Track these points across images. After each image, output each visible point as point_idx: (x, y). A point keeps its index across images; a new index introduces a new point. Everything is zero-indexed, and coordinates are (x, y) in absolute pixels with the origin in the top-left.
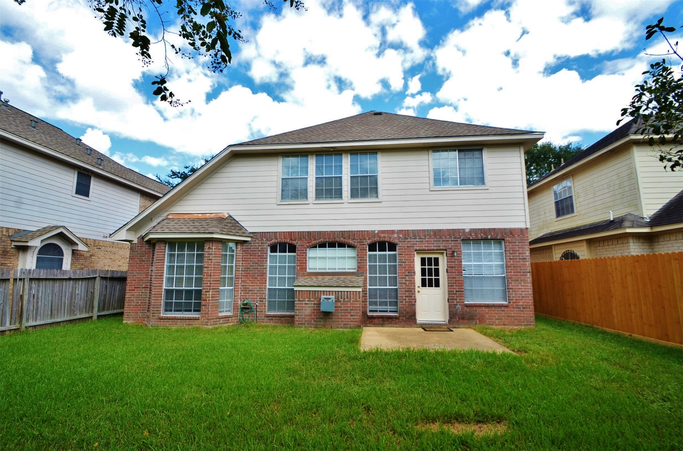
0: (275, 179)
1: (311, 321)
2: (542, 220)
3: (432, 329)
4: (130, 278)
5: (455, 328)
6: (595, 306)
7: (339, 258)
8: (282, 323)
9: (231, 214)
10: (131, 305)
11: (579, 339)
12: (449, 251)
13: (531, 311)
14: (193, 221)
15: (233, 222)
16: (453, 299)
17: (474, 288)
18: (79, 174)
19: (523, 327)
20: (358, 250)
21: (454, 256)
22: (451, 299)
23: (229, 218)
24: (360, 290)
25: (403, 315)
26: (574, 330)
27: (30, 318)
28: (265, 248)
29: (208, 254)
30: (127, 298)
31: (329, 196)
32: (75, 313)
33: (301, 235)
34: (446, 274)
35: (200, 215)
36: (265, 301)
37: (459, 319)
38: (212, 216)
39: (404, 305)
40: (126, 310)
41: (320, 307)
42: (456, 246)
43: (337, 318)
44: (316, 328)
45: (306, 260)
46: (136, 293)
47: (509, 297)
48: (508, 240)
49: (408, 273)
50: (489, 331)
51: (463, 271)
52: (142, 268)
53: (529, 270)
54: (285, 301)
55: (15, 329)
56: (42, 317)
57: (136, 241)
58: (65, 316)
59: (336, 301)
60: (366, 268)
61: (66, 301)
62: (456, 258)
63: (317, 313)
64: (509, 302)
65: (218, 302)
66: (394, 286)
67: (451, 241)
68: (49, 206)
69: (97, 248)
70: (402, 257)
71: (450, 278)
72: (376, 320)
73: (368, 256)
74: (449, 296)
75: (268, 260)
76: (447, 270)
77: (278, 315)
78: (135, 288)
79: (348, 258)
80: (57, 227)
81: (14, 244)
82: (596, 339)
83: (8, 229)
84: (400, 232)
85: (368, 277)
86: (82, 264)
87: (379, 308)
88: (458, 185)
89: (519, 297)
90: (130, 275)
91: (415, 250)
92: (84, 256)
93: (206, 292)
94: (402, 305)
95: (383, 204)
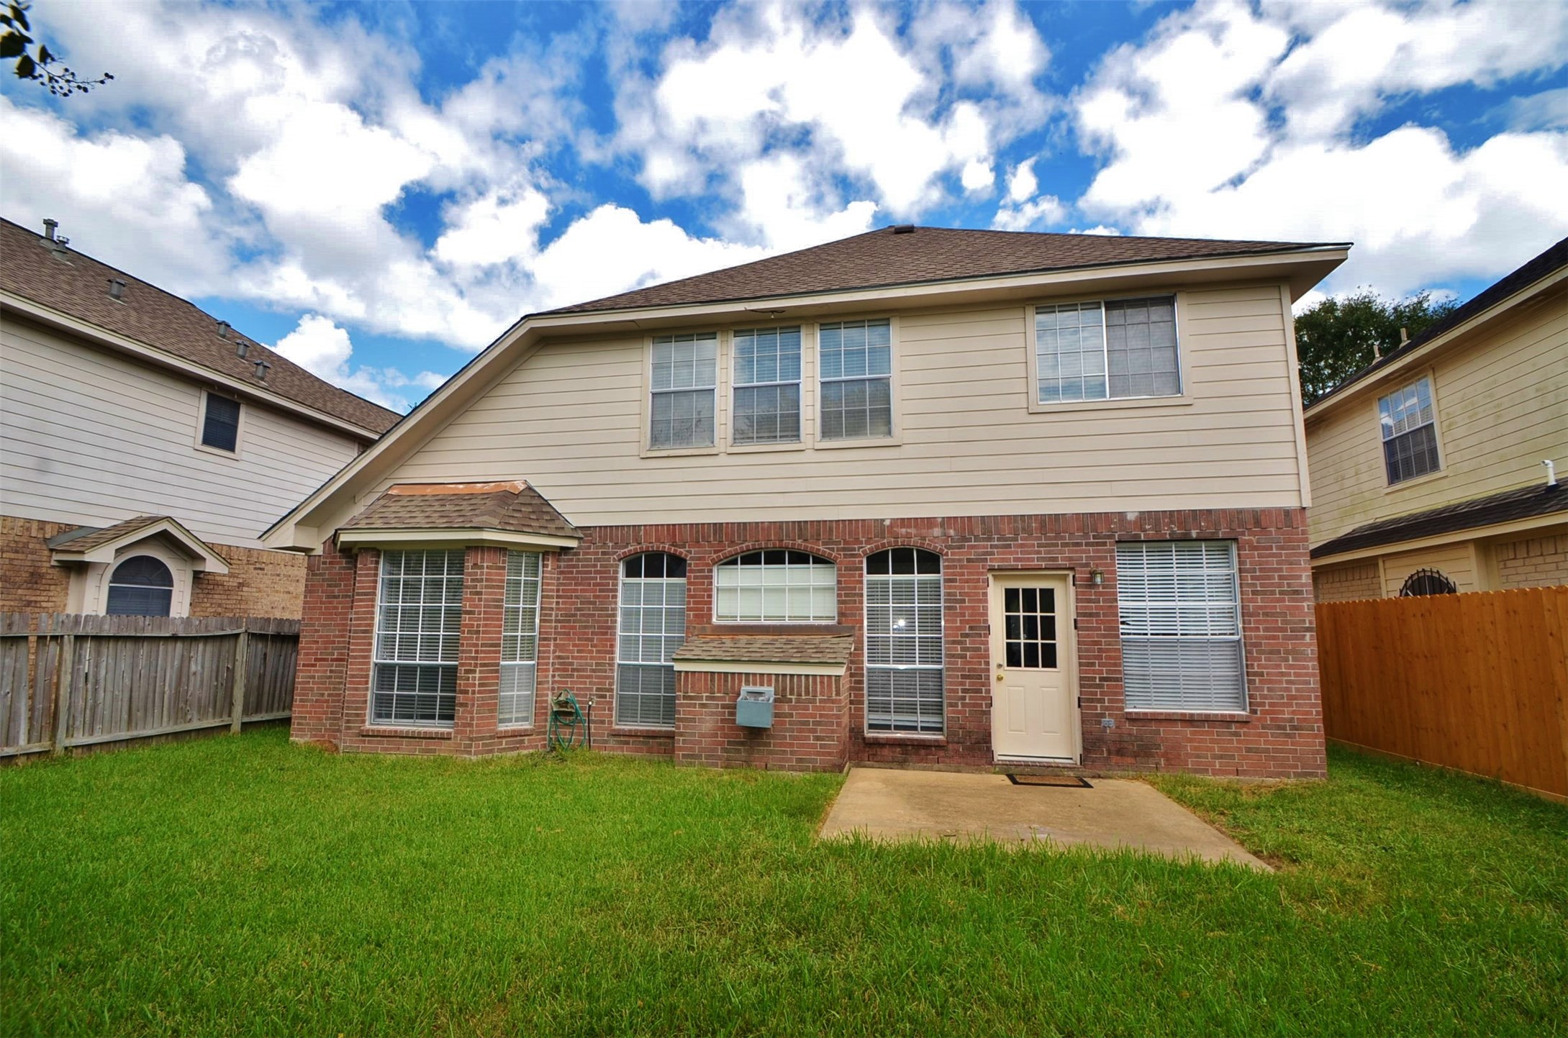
0: (636, 394)
1: (715, 750)
2: (1348, 491)
3: (1035, 780)
4: (305, 637)
5: (1099, 777)
6: (1505, 726)
7: (792, 590)
8: (650, 751)
9: (532, 484)
10: (307, 701)
11: (1458, 821)
12: (1081, 573)
13: (1316, 736)
14: (442, 500)
15: (536, 501)
16: (1092, 701)
17: (1151, 671)
18: (211, 398)
19: (1292, 780)
20: (839, 570)
21: (1094, 585)
22: (1089, 700)
23: (527, 492)
24: (841, 671)
25: (956, 739)
26: (1441, 793)
27: (78, 728)
28: (612, 566)
29: (473, 580)
30: (299, 683)
31: (766, 435)
32: (189, 717)
33: (697, 532)
34: (1073, 631)
35: (461, 486)
36: (612, 697)
37: (1109, 752)
38: (487, 488)
39: (959, 712)
40: (296, 713)
41: (733, 714)
42: (1100, 558)
43: (781, 745)
44: (726, 767)
45: (710, 596)
46: (320, 671)
47: (1251, 697)
48: (1249, 542)
49: (971, 628)
50: (1192, 789)
51: (1121, 626)
52: (331, 614)
53: (1310, 622)
54: (658, 698)
55: (40, 753)
56: (106, 724)
57: (319, 551)
58: (164, 724)
59: (776, 700)
60: (862, 615)
61: (167, 688)
62: (1101, 590)
63: (731, 729)
64: (1253, 712)
65: (495, 698)
66: (933, 662)
67: (1087, 544)
68: (140, 473)
69: (255, 569)
70: (955, 587)
71: (1085, 643)
72: (886, 751)
73: (865, 587)
74: (1081, 692)
75: (619, 594)
76: (1075, 620)
77: (641, 731)
78: (316, 660)
79: (816, 589)
80: (155, 520)
81: (56, 557)
82: (1511, 822)
83: (42, 524)
84: (948, 521)
85: (865, 639)
86: (220, 605)
87: (893, 718)
88: (1105, 396)
89: (1282, 697)
90: (306, 631)
91: (991, 570)
92: (223, 585)
93: (467, 672)
94: (954, 712)
95: (906, 451)
